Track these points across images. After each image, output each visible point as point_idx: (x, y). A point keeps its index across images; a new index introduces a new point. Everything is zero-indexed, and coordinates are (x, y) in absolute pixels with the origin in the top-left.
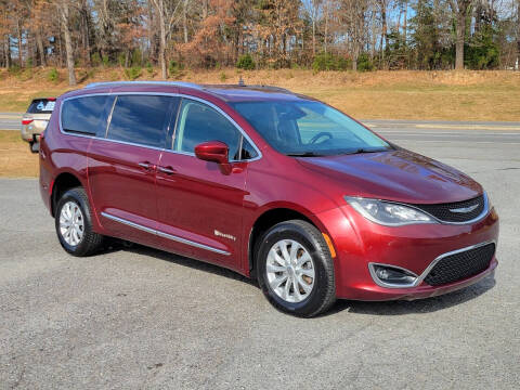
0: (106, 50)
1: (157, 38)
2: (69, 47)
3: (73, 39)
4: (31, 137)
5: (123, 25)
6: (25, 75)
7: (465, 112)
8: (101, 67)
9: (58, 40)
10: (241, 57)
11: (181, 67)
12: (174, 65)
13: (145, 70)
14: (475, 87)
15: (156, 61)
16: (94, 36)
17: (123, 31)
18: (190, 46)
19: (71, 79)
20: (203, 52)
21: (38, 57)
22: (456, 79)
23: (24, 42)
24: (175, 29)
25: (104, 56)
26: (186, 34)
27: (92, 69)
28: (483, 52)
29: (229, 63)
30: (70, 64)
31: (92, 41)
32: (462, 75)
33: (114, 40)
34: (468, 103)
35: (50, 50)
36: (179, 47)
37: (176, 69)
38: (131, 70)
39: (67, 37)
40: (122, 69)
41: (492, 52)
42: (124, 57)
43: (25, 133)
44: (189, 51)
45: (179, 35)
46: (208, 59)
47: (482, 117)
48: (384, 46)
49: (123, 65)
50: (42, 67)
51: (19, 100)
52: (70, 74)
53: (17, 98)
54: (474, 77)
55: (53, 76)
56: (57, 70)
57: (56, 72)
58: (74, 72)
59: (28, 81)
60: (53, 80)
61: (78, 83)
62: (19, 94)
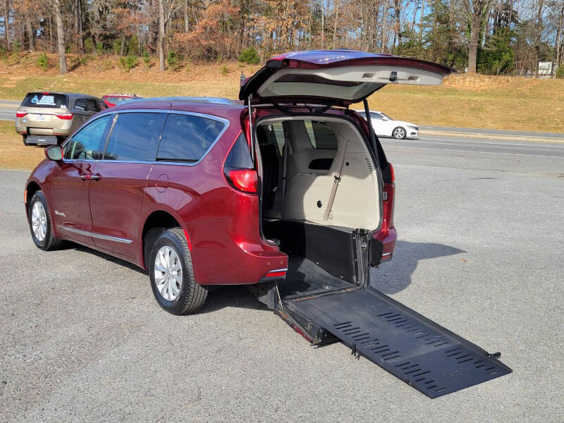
0: (101, 35)
1: (155, 25)
2: (60, 32)
3: (65, 22)
4: (25, 130)
5: (120, 9)
6: (12, 59)
7: (472, 119)
8: (95, 54)
9: (48, 23)
10: (246, 50)
11: (181, 58)
12: (173, 55)
13: (141, 59)
14: (486, 92)
15: (153, 51)
16: (87, 20)
17: (119, 16)
18: (190, 36)
20: (204, 43)
21: (26, 40)
22: (467, 84)
23: (11, 21)
24: (175, 17)
25: (98, 42)
26: (187, 22)
27: (84, 56)
28: (497, 56)
29: (231, 56)
30: (61, 49)
31: (85, 25)
32: (472, 79)
33: (109, 25)
34: (476, 110)
35: (39, 32)
36: (180, 37)
37: (174, 59)
38: (126, 58)
39: (59, 20)
40: (118, 57)
41: (506, 57)
42: (120, 44)
43: (19, 125)
44: (190, 41)
45: (180, 23)
46: (209, 50)
47: (490, 125)
48: (397, 44)
49: (119, 54)
50: (31, 51)
51: (5, 86)
52: (61, 60)
53: (3, 84)
54: (485, 82)
55: (43, 61)
56: (47, 55)
57: (46, 57)
58: (66, 58)
59: (16, 66)
60: (42, 65)
61: (69, 71)
62: (5, 80)
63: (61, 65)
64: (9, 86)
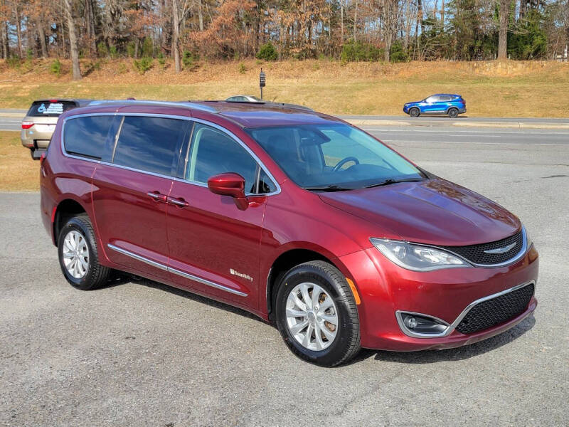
0: (114, 39)
1: (169, 25)
2: (72, 37)
3: (77, 26)
4: (32, 142)
5: (132, 11)
6: (24, 67)
7: (508, 108)
8: (108, 58)
9: (60, 28)
10: (262, 46)
11: (196, 58)
12: (188, 55)
13: (156, 61)
14: (520, 79)
15: (168, 52)
16: (100, 24)
17: (132, 18)
18: (205, 34)
19: (75, 72)
20: (220, 41)
21: (39, 46)
22: (498, 71)
23: (24, 29)
24: (189, 16)
25: (111, 45)
26: (201, 21)
27: (98, 60)
28: (528, 40)
29: (249, 53)
30: (74, 54)
31: (98, 29)
32: (504, 65)
33: (122, 27)
34: (512, 97)
35: (52, 39)
36: (194, 36)
37: (190, 60)
38: (140, 61)
39: (70, 25)
40: (132, 60)
41: (538, 41)
42: (134, 47)
43: (25, 138)
44: (205, 40)
45: (193, 22)
46: (226, 48)
47: (527, 112)
48: (420, 33)
49: (133, 56)
50: (44, 58)
51: (19, 95)
52: (74, 66)
53: (17, 93)
54: (519, 68)
55: (56, 68)
56: (60, 61)
57: (59, 63)
58: (79, 63)
59: (29, 74)
60: (55, 72)
61: (83, 76)
62: (18, 88)
63: (74, 71)
64: (22, 95)
